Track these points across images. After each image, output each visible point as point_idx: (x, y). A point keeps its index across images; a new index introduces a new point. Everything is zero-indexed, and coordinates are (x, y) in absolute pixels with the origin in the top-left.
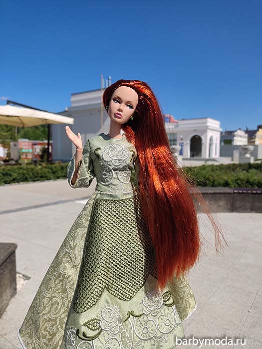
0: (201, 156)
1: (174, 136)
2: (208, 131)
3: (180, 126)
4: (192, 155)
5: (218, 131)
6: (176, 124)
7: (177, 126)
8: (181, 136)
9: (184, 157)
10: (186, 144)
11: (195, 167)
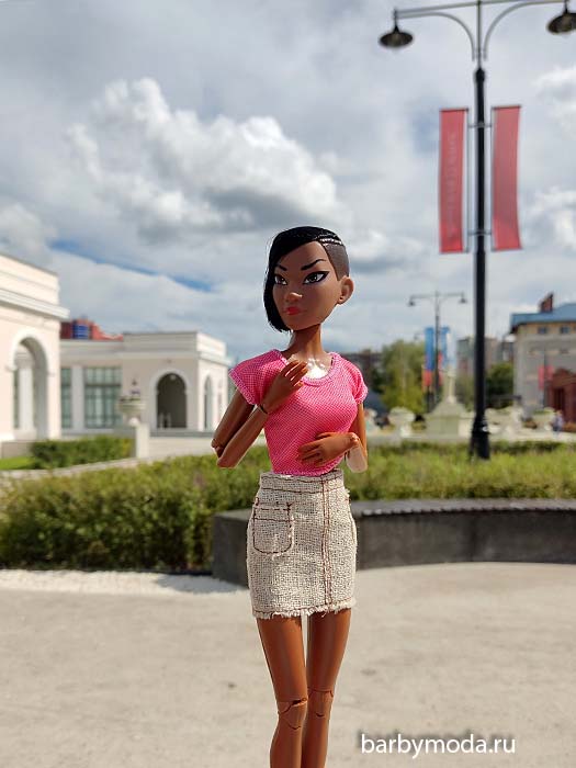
0: (185, 425)
1: (113, 374)
2: (201, 363)
4: (163, 424)
5: (224, 365)
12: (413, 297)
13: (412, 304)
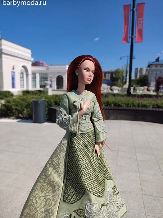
0: (63, 88)
1: (46, 75)
3: (50, 69)
4: (58, 88)
6: (47, 67)
7: (48, 69)
8: (51, 76)
9: (53, 88)
10: (54, 81)
11: (60, 95)
12: (121, 57)
13: (121, 59)
